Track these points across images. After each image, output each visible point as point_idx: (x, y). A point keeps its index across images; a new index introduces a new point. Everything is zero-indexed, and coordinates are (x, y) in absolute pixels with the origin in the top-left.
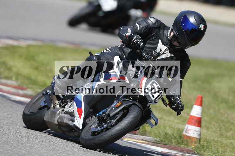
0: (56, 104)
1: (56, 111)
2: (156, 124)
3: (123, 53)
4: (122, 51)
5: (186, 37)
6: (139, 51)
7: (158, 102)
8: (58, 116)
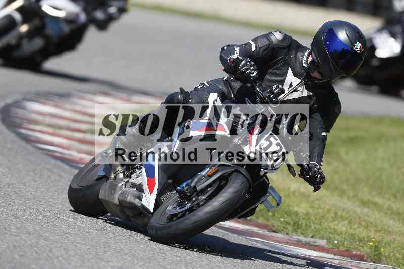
0: (119, 172)
1: (117, 183)
2: (278, 205)
3: (230, 90)
4: (229, 86)
5: (331, 64)
6: (249, 85)
7: (279, 167)
8: (119, 191)
